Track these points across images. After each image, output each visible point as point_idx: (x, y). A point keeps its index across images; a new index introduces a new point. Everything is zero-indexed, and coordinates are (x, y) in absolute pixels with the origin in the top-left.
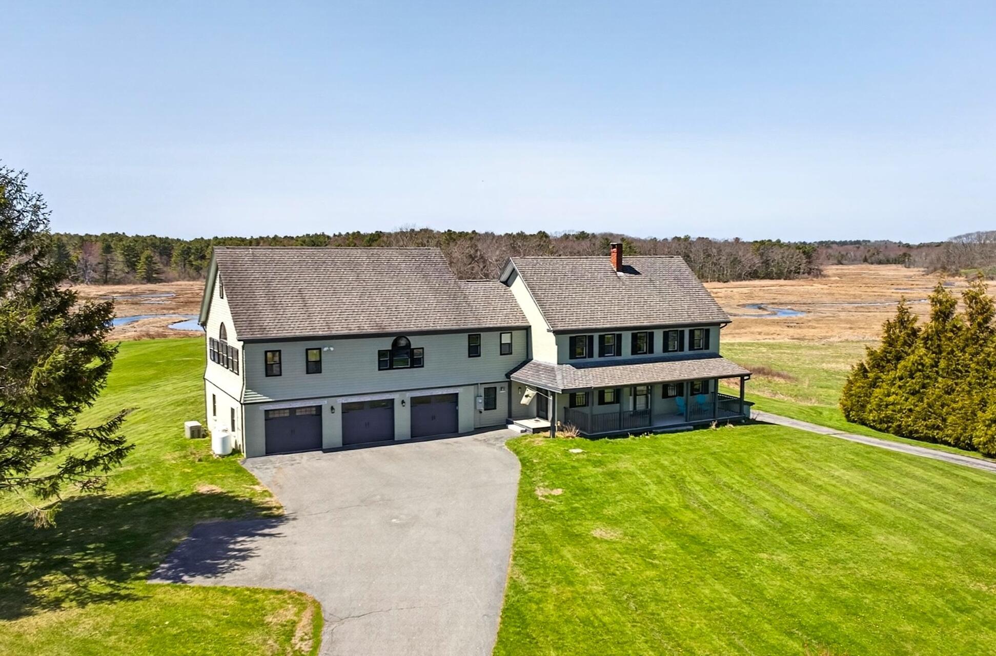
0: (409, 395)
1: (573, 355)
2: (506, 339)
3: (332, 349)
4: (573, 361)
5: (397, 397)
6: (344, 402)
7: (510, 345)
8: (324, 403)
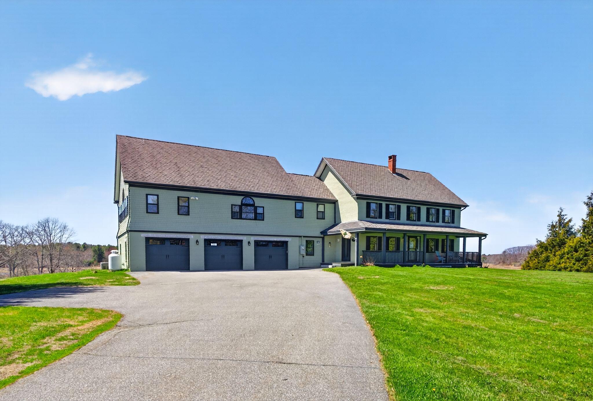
0: (252, 239)
1: (368, 215)
2: (321, 208)
3: (197, 198)
4: (369, 219)
5: (245, 239)
6: (206, 238)
7: (323, 213)
8: (191, 237)
